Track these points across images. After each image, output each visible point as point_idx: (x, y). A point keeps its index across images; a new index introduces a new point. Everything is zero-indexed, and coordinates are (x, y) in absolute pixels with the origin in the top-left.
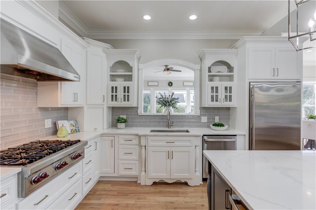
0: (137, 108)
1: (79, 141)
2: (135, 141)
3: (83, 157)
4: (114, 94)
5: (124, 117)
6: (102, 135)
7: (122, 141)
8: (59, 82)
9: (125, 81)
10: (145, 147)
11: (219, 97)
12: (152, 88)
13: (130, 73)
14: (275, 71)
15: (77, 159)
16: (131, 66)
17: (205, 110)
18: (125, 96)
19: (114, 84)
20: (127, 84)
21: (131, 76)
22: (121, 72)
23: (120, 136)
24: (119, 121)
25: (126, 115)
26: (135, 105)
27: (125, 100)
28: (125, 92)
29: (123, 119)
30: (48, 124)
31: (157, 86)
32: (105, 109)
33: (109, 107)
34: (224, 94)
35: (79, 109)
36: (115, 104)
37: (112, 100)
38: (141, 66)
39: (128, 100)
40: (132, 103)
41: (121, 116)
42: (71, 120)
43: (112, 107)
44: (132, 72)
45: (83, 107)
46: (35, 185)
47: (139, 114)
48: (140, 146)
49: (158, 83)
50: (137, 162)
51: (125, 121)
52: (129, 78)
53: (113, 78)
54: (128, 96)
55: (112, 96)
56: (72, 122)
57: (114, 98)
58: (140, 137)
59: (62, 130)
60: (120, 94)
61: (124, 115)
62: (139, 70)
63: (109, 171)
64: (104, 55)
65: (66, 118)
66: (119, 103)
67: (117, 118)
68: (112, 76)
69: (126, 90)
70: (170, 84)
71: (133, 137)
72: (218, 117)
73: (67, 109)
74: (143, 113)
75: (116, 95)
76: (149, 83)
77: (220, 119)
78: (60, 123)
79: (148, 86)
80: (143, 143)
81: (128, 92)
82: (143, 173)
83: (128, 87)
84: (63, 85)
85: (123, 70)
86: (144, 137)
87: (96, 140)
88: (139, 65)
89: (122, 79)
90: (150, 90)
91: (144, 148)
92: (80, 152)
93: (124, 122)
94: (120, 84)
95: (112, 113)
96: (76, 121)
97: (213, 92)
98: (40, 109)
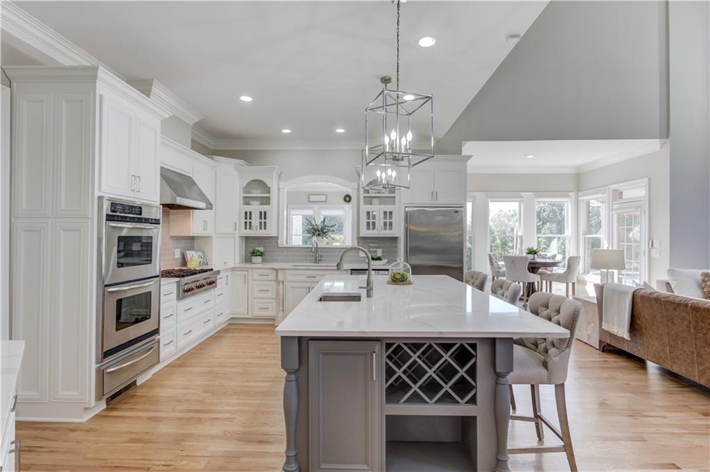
0: (277, 238)
1: (212, 270)
2: (272, 277)
3: (216, 286)
4: (248, 221)
5: (261, 249)
6: (233, 269)
7: (256, 277)
8: (191, 211)
9: (262, 204)
10: (283, 282)
11: (377, 224)
12: (316, 206)
13: (268, 195)
14: (434, 195)
15: (211, 286)
16: (269, 186)
17: (363, 240)
18: (261, 223)
19: (248, 208)
20: (263, 208)
21: (269, 198)
22: (257, 193)
23: (255, 271)
24: (254, 253)
25: (264, 247)
26: (274, 234)
27: (261, 229)
28: (261, 218)
29: (259, 251)
30: (178, 254)
31: (323, 201)
32: (237, 240)
33: (241, 237)
34: (382, 221)
35: (206, 238)
36: (249, 233)
37: (246, 228)
38: (282, 184)
39: (265, 229)
40: (271, 231)
41: (257, 248)
42: (199, 251)
43: (246, 237)
44: (269, 193)
45: (211, 237)
46: (186, 294)
47: (280, 246)
48: (278, 282)
49: (326, 197)
50: (274, 301)
51: (261, 254)
52: (266, 201)
53: (247, 201)
54: (265, 223)
55: (246, 223)
56: (199, 253)
57: (248, 225)
58: (277, 270)
59: (192, 261)
60: (256, 220)
61: (260, 246)
62: (279, 189)
63: (241, 312)
64: (236, 173)
65: (192, 249)
66: (254, 232)
67: (251, 250)
68: (245, 198)
69: (263, 215)
70: (348, 199)
71: (269, 271)
72: (381, 250)
73: (192, 238)
74: (285, 245)
75: (250, 222)
76: (311, 197)
77: (383, 252)
78: (189, 254)
79: (309, 202)
80: (281, 278)
81: (265, 219)
82: (281, 313)
83: (265, 213)
84: (194, 214)
85: (258, 191)
86: (282, 271)
87: (227, 274)
88: (280, 183)
89: (258, 203)
90: (312, 208)
91: (281, 283)
92: (214, 280)
93: (261, 256)
94: (256, 208)
95: (246, 244)
96: (204, 252)
97: (369, 219)
98: (172, 237)
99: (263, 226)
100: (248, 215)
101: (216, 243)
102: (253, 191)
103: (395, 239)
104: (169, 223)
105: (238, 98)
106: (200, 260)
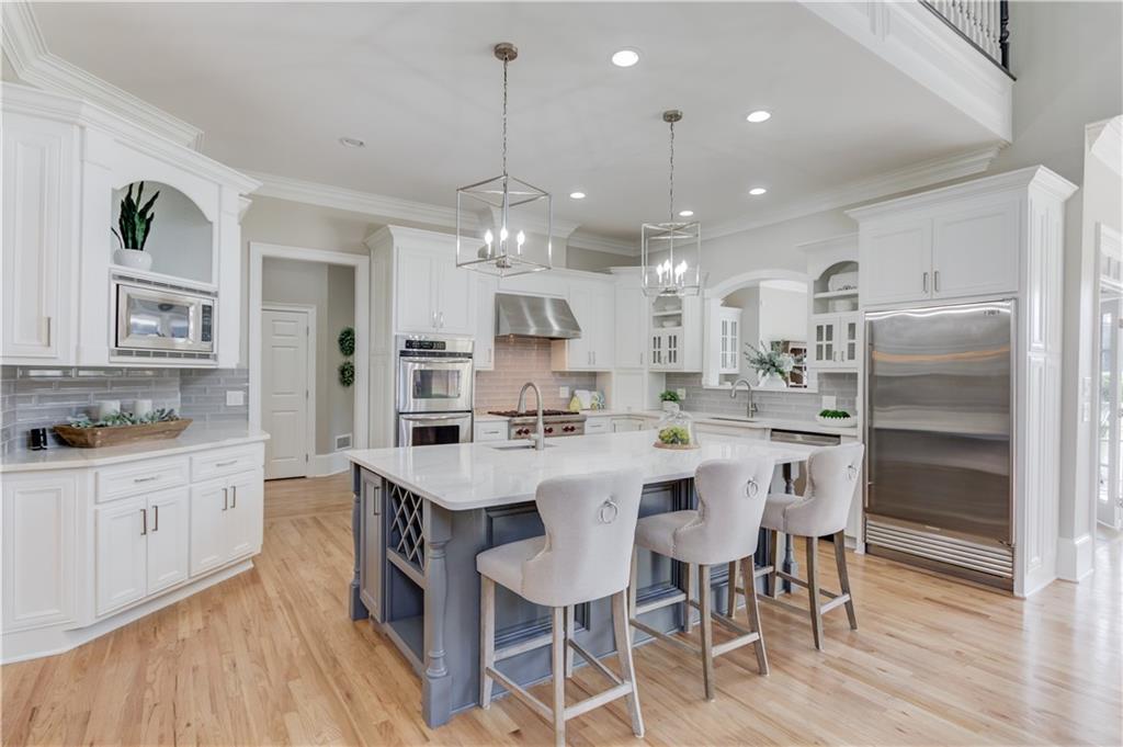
4: (657, 350)
5: (682, 391)
13: (680, 312)
18: (670, 352)
19: (657, 333)
20: (674, 331)
21: (681, 315)
22: (670, 310)
25: (687, 388)
26: (687, 369)
27: (670, 361)
28: (670, 346)
32: (646, 377)
33: (654, 373)
34: (845, 343)
35: (607, 375)
36: (658, 367)
37: (654, 361)
39: (675, 361)
40: (681, 365)
41: (678, 390)
44: (681, 309)
46: (518, 436)
47: (705, 387)
53: (659, 322)
54: (675, 352)
55: (655, 353)
56: (595, 393)
57: (657, 357)
59: (574, 402)
60: (665, 349)
62: (703, 300)
66: (663, 366)
68: (656, 317)
69: (673, 342)
72: (833, 398)
75: (659, 352)
81: (675, 346)
83: (675, 338)
84: (570, 344)
85: (674, 306)
87: (616, 422)
89: (674, 323)
94: (665, 331)
95: (667, 383)
96: (603, 393)
97: (821, 340)
98: (554, 372)
99: (673, 356)
100: (657, 341)
101: (616, 379)
102: (667, 308)
103: (854, 376)
104: (549, 355)
105: (569, 195)
106: (594, 402)
